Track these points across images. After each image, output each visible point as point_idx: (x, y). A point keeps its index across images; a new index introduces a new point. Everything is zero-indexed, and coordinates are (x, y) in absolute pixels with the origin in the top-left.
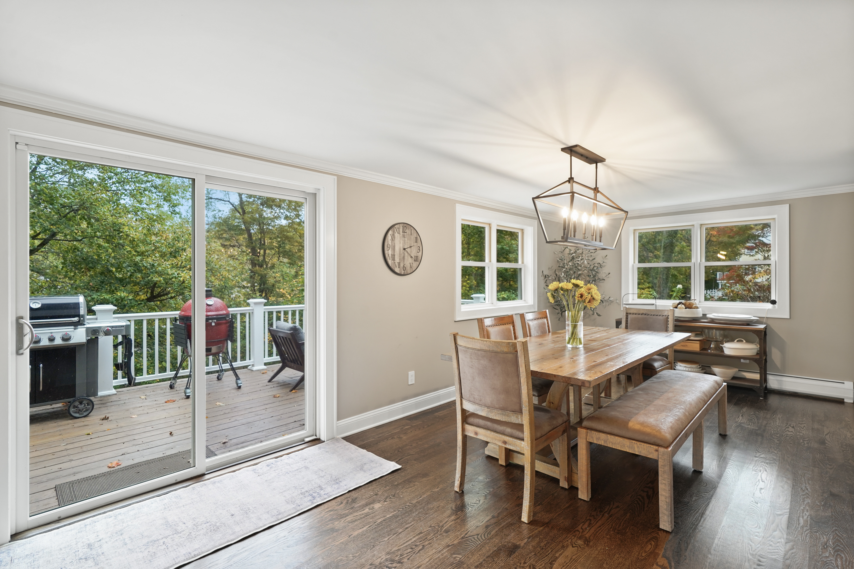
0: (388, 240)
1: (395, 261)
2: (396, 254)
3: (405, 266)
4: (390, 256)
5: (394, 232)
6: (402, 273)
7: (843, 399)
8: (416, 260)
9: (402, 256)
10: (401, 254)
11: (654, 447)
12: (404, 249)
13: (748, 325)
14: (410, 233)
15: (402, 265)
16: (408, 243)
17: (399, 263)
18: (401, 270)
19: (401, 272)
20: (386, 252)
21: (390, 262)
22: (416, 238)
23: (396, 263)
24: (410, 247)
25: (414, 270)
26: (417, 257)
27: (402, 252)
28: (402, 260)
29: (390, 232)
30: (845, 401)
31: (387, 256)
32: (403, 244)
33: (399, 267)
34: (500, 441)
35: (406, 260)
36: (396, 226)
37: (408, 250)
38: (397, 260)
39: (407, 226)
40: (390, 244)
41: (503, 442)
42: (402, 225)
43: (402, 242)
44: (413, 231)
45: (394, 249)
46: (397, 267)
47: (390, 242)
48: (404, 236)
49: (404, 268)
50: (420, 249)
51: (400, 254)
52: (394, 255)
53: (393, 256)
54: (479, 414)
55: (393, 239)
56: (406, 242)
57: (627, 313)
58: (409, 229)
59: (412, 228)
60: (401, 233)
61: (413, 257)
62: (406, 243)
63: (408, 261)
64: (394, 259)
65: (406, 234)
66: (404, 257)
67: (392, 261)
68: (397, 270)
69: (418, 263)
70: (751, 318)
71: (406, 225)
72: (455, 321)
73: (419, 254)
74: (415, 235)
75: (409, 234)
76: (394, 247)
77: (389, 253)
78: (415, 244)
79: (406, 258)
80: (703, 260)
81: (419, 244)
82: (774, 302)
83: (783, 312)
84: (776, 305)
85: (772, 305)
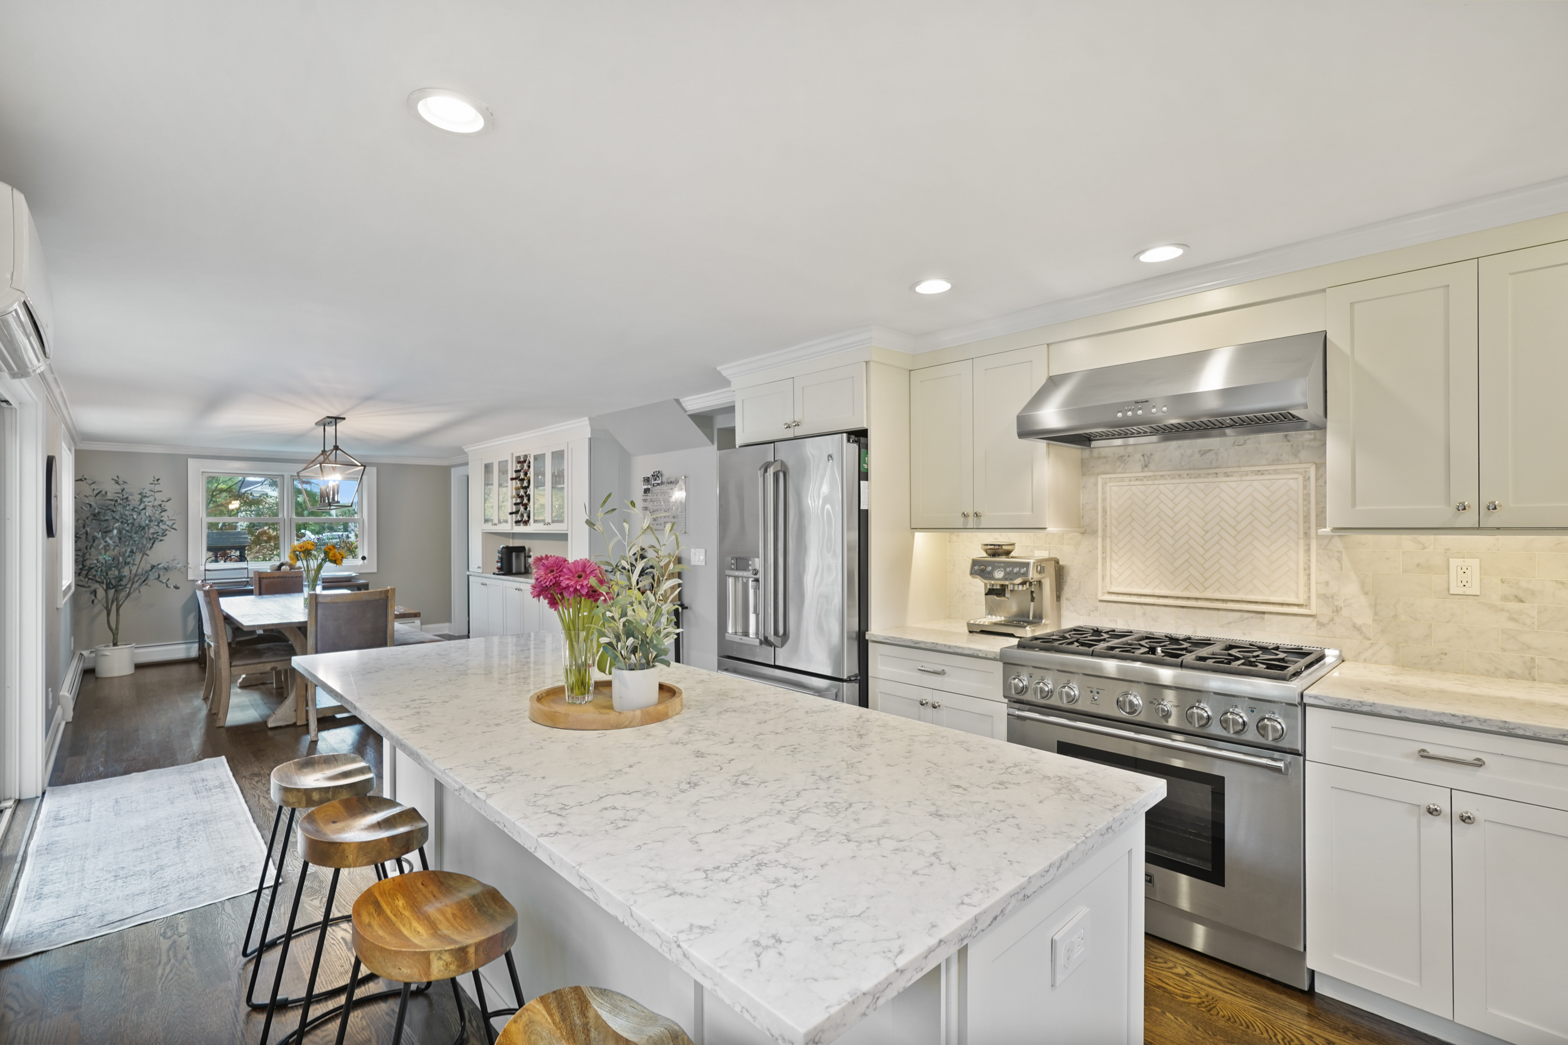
13: (350, 581)
57: (259, 578)
80: (294, 515)
82: (364, 558)
83: (371, 567)
84: (365, 561)
85: (362, 561)
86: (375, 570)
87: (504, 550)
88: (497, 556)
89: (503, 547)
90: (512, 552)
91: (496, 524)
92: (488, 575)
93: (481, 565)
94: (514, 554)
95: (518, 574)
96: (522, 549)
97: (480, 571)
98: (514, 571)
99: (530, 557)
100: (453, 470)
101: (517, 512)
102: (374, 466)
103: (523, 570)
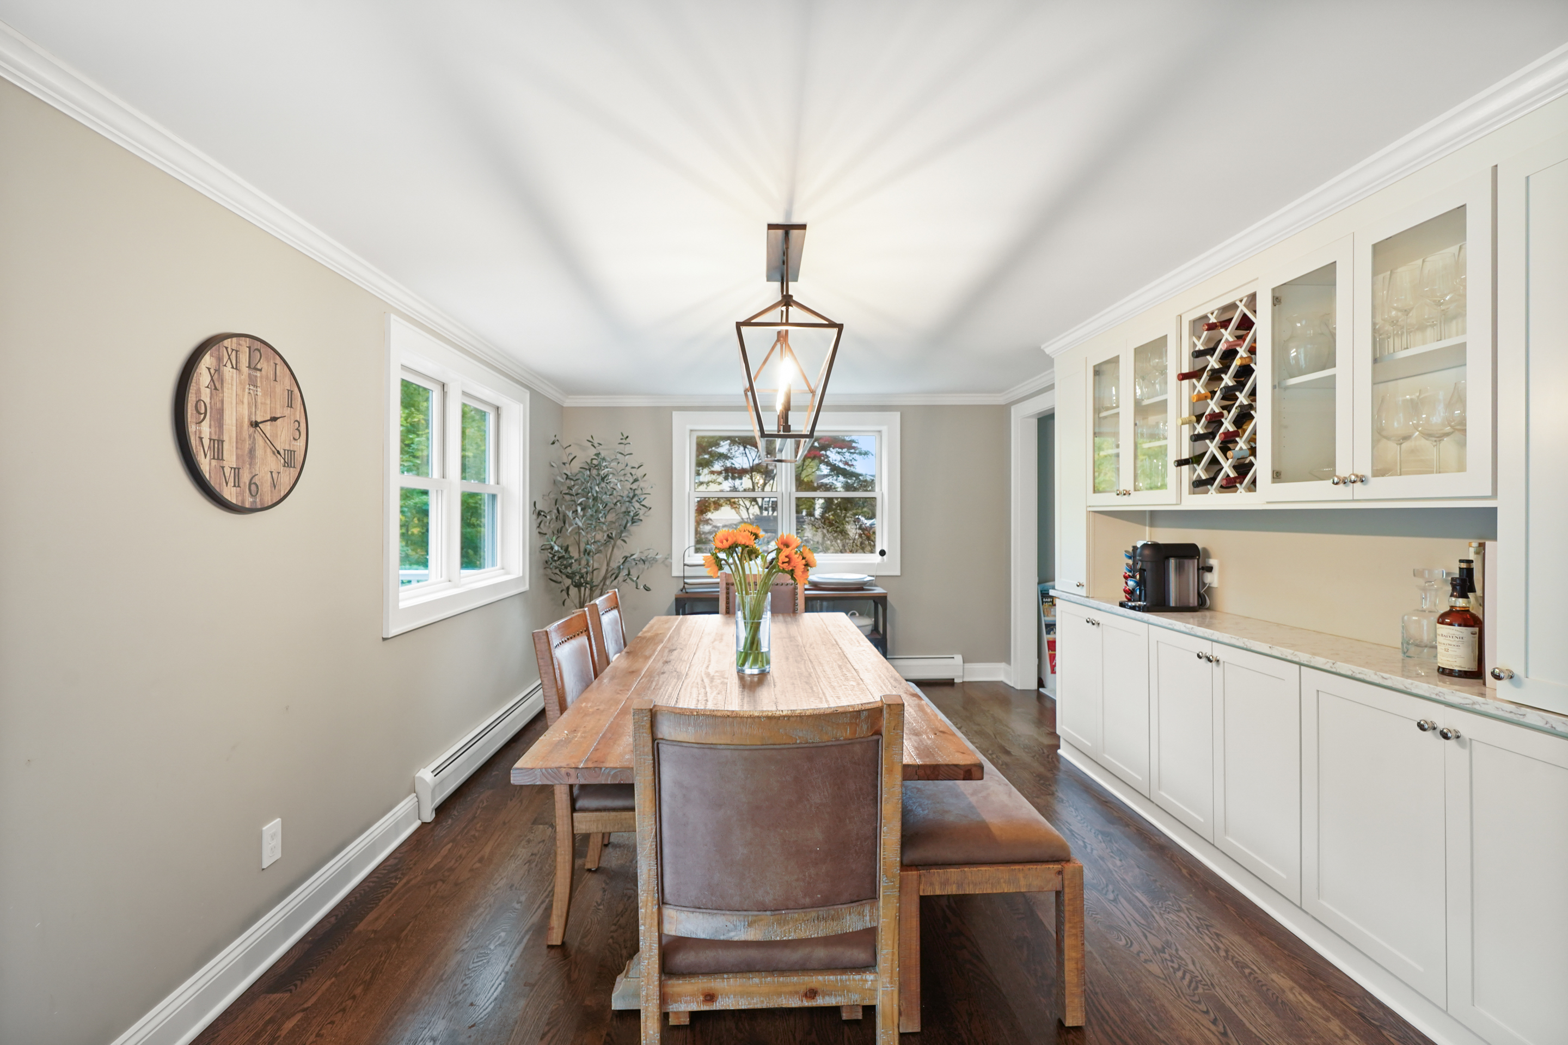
0: (198, 384)
1: (225, 463)
2: (226, 438)
3: (256, 480)
4: (206, 442)
5: (219, 359)
6: (247, 505)
7: (954, 679)
8: (288, 464)
9: (247, 446)
10: (244, 441)
11: (1051, 866)
12: (255, 424)
13: (862, 589)
14: (272, 376)
15: (245, 478)
16: (264, 404)
17: (237, 471)
18: (242, 493)
19: (243, 502)
20: (192, 428)
21: (205, 465)
22: (290, 392)
23: (227, 471)
24: (274, 419)
25: (282, 494)
26: (292, 452)
27: (245, 434)
28: (247, 459)
29: (207, 360)
30: (956, 681)
31: (194, 441)
32: (250, 407)
33: (237, 485)
34: (797, 993)
35: (258, 461)
36: (227, 342)
37: (267, 427)
38: (230, 459)
39: (264, 349)
40: (207, 401)
41: (806, 995)
42: (245, 342)
43: (246, 401)
44: (281, 368)
45: (219, 422)
46: (231, 483)
47: (206, 395)
48: (253, 382)
49: (253, 487)
50: (303, 428)
51: (239, 440)
52: (221, 442)
53: (217, 443)
54: (736, 939)
55: (216, 385)
56: (259, 401)
57: (727, 584)
58: (268, 361)
59: (278, 360)
60: (245, 370)
61: (282, 452)
62: (259, 406)
63: (267, 465)
64: (218, 456)
65: (258, 374)
66: (252, 451)
67: (214, 462)
68: (230, 494)
69: (294, 473)
70: (865, 580)
71: (259, 345)
72: (384, 639)
73: (297, 443)
74: (287, 382)
75: (267, 378)
76: (221, 412)
77: (200, 431)
78: (287, 411)
79: (259, 453)
80: (794, 489)
81: (299, 415)
82: (882, 553)
83: (892, 566)
84: (885, 557)
85: (880, 557)
86: (898, 573)
87: (1147, 552)
88: (1122, 564)
89: (1145, 546)
90: (1167, 558)
91: (1127, 493)
92: (1107, 606)
93: (1084, 581)
94: (1172, 562)
95: (1183, 609)
96: (1188, 552)
97: (1083, 592)
98: (1172, 604)
99: (1210, 569)
100: (1013, 409)
101: (1195, 460)
102: (897, 411)
103: (1193, 601)
